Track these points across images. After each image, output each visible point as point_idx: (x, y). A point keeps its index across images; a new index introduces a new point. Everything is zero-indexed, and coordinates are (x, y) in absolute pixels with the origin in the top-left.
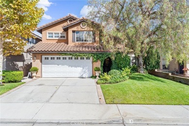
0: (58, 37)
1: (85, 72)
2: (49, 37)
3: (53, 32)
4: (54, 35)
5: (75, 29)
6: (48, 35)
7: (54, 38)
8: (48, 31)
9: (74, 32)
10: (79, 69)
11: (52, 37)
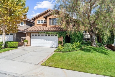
0: (43, 22)
1: (54, 44)
2: (38, 23)
3: (40, 20)
4: (41, 22)
5: (51, 17)
6: (37, 22)
7: (41, 23)
8: (37, 20)
9: (50, 19)
10: (51, 42)
11: (40, 23)
